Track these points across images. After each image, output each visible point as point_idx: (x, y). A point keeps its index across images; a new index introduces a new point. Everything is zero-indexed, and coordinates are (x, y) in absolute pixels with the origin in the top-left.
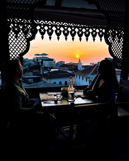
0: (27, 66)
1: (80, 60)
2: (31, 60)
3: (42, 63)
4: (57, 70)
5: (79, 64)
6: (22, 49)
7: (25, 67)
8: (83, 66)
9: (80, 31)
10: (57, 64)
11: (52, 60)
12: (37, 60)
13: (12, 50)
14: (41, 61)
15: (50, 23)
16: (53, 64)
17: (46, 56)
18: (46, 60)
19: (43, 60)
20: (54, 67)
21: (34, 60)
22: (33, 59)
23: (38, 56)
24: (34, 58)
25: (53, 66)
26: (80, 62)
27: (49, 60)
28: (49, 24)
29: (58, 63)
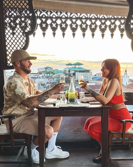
0: (55, 79)
1: (126, 71)
2: (61, 72)
3: (74, 74)
4: (94, 84)
5: (125, 77)
6: (20, 46)
7: (53, 80)
8: (130, 80)
9: (102, 24)
10: (95, 77)
11: (88, 71)
12: (69, 71)
13: (9, 46)
14: (73, 72)
15: (64, 15)
16: (89, 76)
17: (80, 66)
18: (80, 71)
19: (75, 71)
20: (89, 81)
21: (65, 71)
22: (63, 70)
23: (70, 66)
24: (65, 69)
25: (89, 79)
26: (126, 74)
27: (85, 71)
28: (62, 16)
29: (95, 75)
